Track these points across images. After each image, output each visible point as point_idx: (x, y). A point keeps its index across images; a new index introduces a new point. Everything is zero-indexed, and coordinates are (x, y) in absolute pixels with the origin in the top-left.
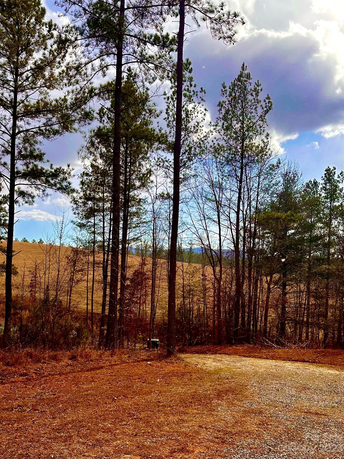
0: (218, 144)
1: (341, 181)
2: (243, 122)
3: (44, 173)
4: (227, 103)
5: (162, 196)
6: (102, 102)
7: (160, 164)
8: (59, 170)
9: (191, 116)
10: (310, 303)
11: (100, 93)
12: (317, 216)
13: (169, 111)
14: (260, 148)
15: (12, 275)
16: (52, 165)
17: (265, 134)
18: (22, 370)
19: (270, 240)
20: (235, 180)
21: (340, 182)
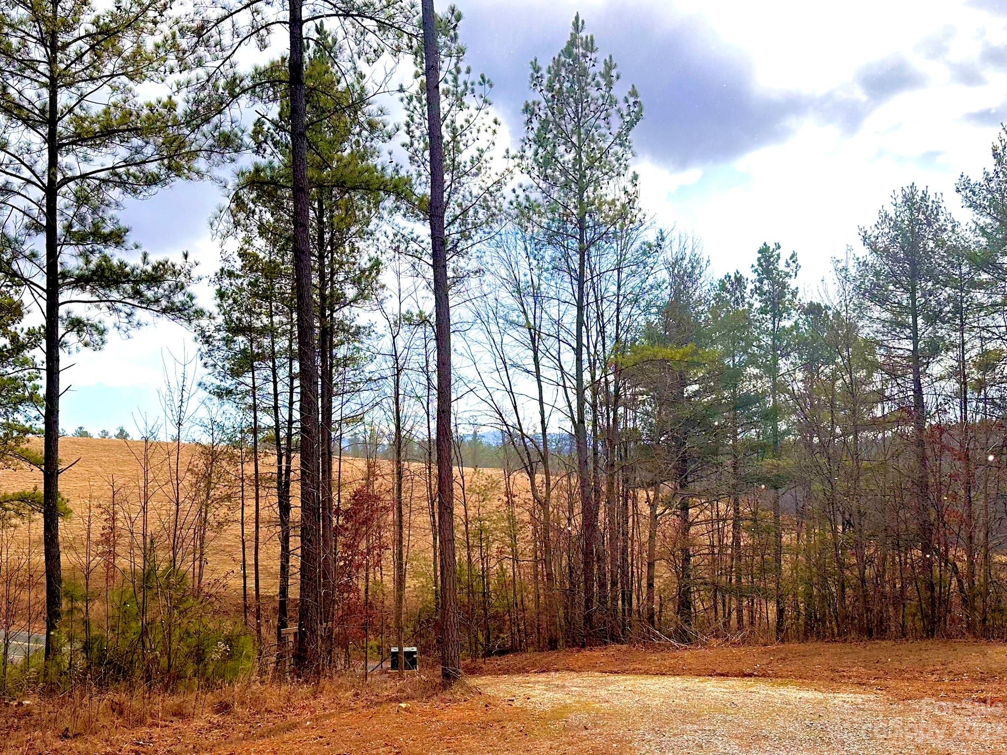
0: (527, 198)
1: (793, 274)
2: (580, 147)
3: (127, 275)
4: (543, 104)
5: (407, 319)
6: (260, 106)
7: (398, 247)
8: (164, 265)
9: (463, 137)
10: (742, 544)
11: (254, 86)
12: (746, 352)
13: (413, 128)
14: (619, 207)
15: (60, 520)
16: (145, 256)
17: (629, 175)
18: (102, 747)
19: (649, 408)
20: (567, 278)
21: (791, 276)
